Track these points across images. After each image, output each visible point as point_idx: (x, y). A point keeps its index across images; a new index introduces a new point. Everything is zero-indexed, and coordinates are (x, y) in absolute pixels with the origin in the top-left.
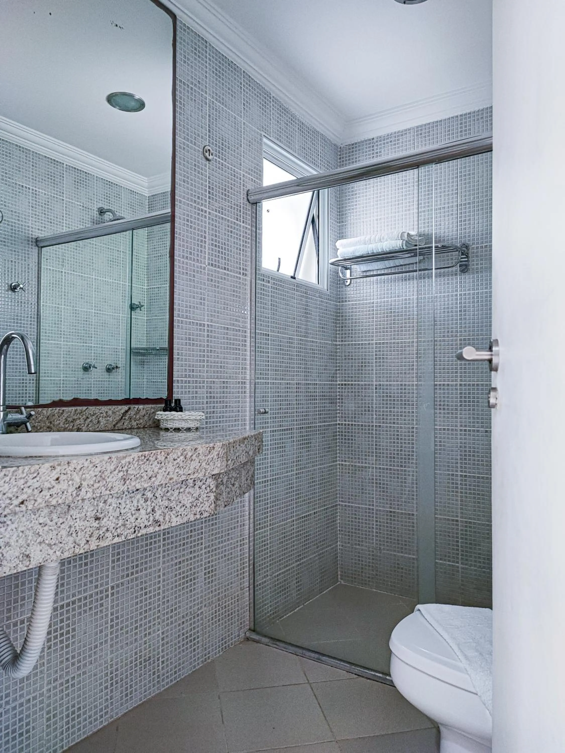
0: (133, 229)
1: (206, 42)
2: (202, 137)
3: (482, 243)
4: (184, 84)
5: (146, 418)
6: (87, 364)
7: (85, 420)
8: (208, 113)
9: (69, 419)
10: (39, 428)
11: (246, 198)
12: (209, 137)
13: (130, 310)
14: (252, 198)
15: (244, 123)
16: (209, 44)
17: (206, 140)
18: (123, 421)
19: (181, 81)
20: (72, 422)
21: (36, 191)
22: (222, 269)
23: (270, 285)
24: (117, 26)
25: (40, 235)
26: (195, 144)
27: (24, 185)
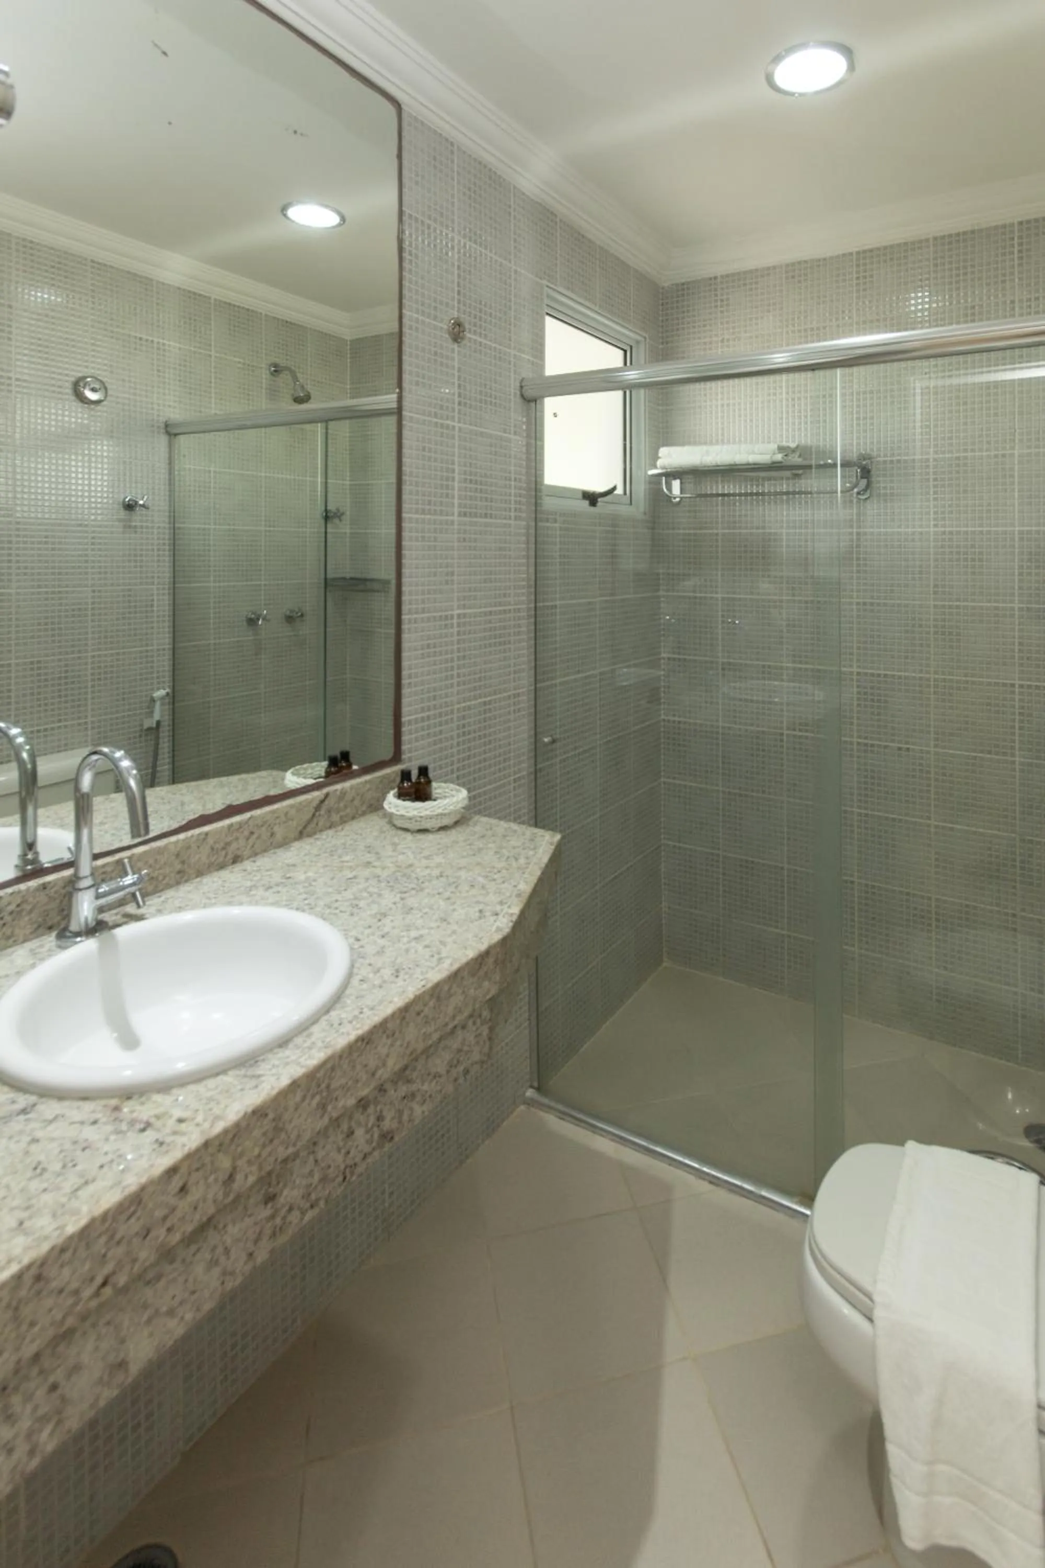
0: (326, 421)
1: (452, 144)
2: (447, 304)
3: (893, 455)
4: (416, 220)
5: (356, 802)
6: (253, 613)
7: (248, 839)
8: (456, 264)
9: (217, 846)
10: (161, 878)
11: (518, 393)
12: (459, 302)
13: (323, 522)
14: (529, 393)
15: (516, 272)
16: (458, 147)
17: (453, 308)
18: (315, 820)
19: (410, 216)
20: (224, 848)
21: (164, 344)
22: (481, 517)
23: (557, 525)
24: (295, 132)
25: (172, 416)
26: (435, 318)
27: (144, 337)
